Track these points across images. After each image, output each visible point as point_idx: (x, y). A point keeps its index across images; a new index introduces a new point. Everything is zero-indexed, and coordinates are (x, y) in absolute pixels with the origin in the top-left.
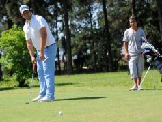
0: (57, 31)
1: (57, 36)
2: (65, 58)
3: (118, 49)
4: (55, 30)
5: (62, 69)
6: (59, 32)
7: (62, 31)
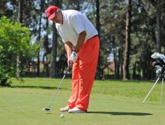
0: (40, 28)
1: (40, 34)
2: (45, 60)
3: (105, 56)
4: (38, 27)
5: (41, 71)
6: (42, 29)
7: (45, 29)
